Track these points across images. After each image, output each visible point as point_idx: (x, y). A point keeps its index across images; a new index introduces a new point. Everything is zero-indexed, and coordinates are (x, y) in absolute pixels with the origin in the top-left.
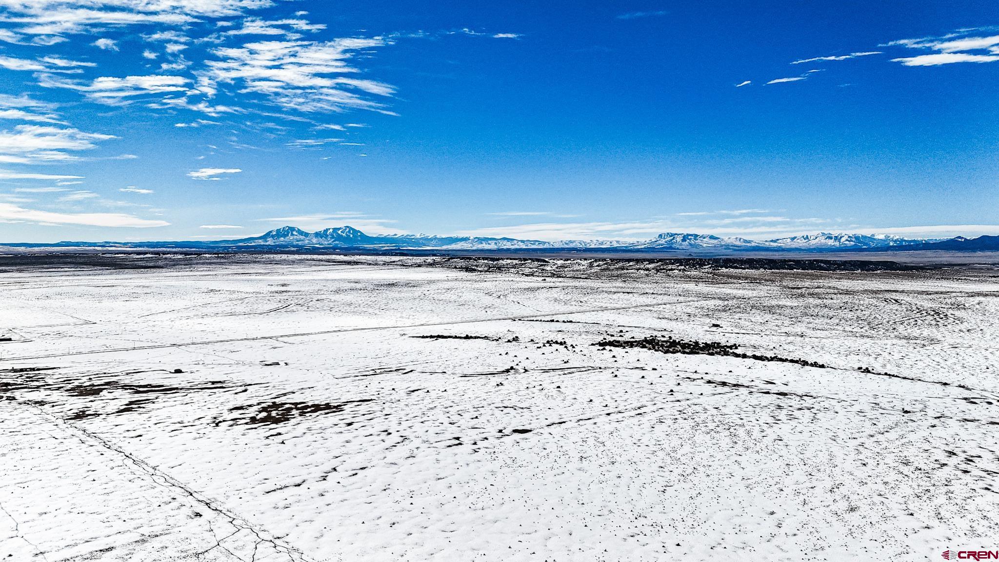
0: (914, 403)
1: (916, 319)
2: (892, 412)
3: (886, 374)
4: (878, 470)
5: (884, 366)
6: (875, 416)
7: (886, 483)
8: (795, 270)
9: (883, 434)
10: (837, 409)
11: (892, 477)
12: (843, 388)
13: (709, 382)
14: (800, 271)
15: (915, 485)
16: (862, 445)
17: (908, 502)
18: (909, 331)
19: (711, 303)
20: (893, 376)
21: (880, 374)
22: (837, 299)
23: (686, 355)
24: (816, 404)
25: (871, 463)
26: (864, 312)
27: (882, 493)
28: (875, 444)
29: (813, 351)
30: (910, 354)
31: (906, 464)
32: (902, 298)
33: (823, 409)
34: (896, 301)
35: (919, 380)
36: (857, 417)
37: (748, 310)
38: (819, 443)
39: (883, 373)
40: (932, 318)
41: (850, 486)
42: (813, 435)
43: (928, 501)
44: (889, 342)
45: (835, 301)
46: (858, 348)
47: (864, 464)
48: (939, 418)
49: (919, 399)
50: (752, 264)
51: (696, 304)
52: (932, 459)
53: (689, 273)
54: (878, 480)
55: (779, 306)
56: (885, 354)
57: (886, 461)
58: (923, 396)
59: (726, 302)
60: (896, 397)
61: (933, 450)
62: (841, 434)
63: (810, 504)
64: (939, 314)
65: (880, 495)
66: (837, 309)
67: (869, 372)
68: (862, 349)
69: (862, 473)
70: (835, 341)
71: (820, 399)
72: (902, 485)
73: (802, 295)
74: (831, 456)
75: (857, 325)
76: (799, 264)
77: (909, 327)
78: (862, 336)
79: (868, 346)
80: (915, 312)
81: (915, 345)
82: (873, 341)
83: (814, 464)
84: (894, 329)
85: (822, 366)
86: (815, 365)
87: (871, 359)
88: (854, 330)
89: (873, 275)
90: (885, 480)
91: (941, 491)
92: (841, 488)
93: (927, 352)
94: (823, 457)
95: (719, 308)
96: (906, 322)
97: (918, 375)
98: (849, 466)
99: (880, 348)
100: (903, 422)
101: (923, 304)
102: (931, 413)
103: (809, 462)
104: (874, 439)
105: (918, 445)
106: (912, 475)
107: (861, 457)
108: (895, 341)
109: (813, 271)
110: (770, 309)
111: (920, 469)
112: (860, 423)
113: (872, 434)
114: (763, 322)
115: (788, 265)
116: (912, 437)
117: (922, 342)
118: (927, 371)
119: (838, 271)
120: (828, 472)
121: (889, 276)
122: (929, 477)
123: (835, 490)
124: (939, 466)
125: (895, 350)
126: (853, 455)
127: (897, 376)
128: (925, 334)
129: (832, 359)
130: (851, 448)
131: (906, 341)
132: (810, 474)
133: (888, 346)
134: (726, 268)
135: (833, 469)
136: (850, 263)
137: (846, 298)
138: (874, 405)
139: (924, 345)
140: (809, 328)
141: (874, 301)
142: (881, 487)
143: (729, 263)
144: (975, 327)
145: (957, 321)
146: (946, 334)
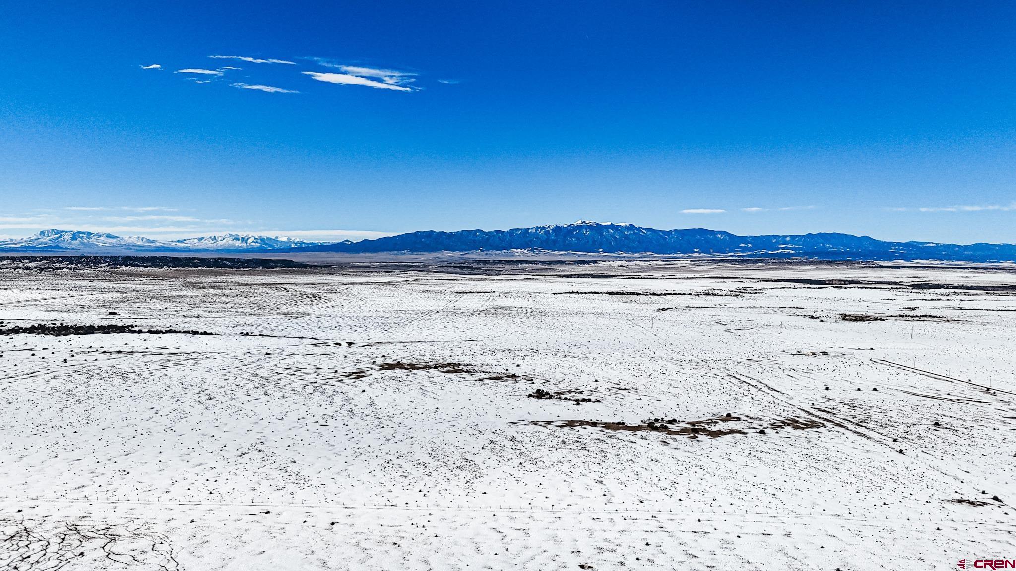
1: (298, 301)
3: (260, 335)
5: (262, 331)
8: (200, 268)
9: (246, 366)
13: (105, 352)
14: (205, 268)
18: (289, 309)
19: (108, 297)
21: (256, 335)
22: (235, 290)
23: (79, 336)
24: (201, 356)
26: (256, 298)
29: (206, 326)
30: (284, 323)
31: (255, 376)
32: (290, 288)
34: (285, 289)
35: (284, 337)
37: (148, 300)
39: (258, 334)
40: (309, 300)
44: (271, 317)
45: (233, 291)
48: (290, 355)
50: (155, 261)
51: (91, 297)
53: (81, 271)
55: (179, 296)
59: (124, 295)
64: (314, 296)
66: (233, 297)
67: (248, 335)
71: (203, 354)
73: (204, 287)
75: (248, 307)
76: (204, 262)
77: (290, 307)
78: (250, 315)
79: (253, 320)
80: (298, 296)
81: (290, 318)
82: (258, 317)
84: (278, 308)
85: (211, 334)
86: (205, 333)
88: (244, 312)
89: (272, 271)
95: (117, 300)
96: (289, 303)
97: (285, 334)
100: (263, 359)
101: (305, 292)
102: (286, 354)
108: (276, 316)
109: (217, 269)
110: (170, 299)
114: (162, 309)
115: (193, 263)
117: (296, 315)
118: (293, 331)
119: (241, 269)
121: (286, 272)
125: (273, 322)
127: (268, 336)
128: (301, 310)
134: (126, 266)
136: (252, 261)
138: (245, 353)
139: (297, 317)
140: (205, 311)
141: (267, 290)
143: (128, 260)
144: (339, 304)
145: (327, 301)
146: (316, 309)
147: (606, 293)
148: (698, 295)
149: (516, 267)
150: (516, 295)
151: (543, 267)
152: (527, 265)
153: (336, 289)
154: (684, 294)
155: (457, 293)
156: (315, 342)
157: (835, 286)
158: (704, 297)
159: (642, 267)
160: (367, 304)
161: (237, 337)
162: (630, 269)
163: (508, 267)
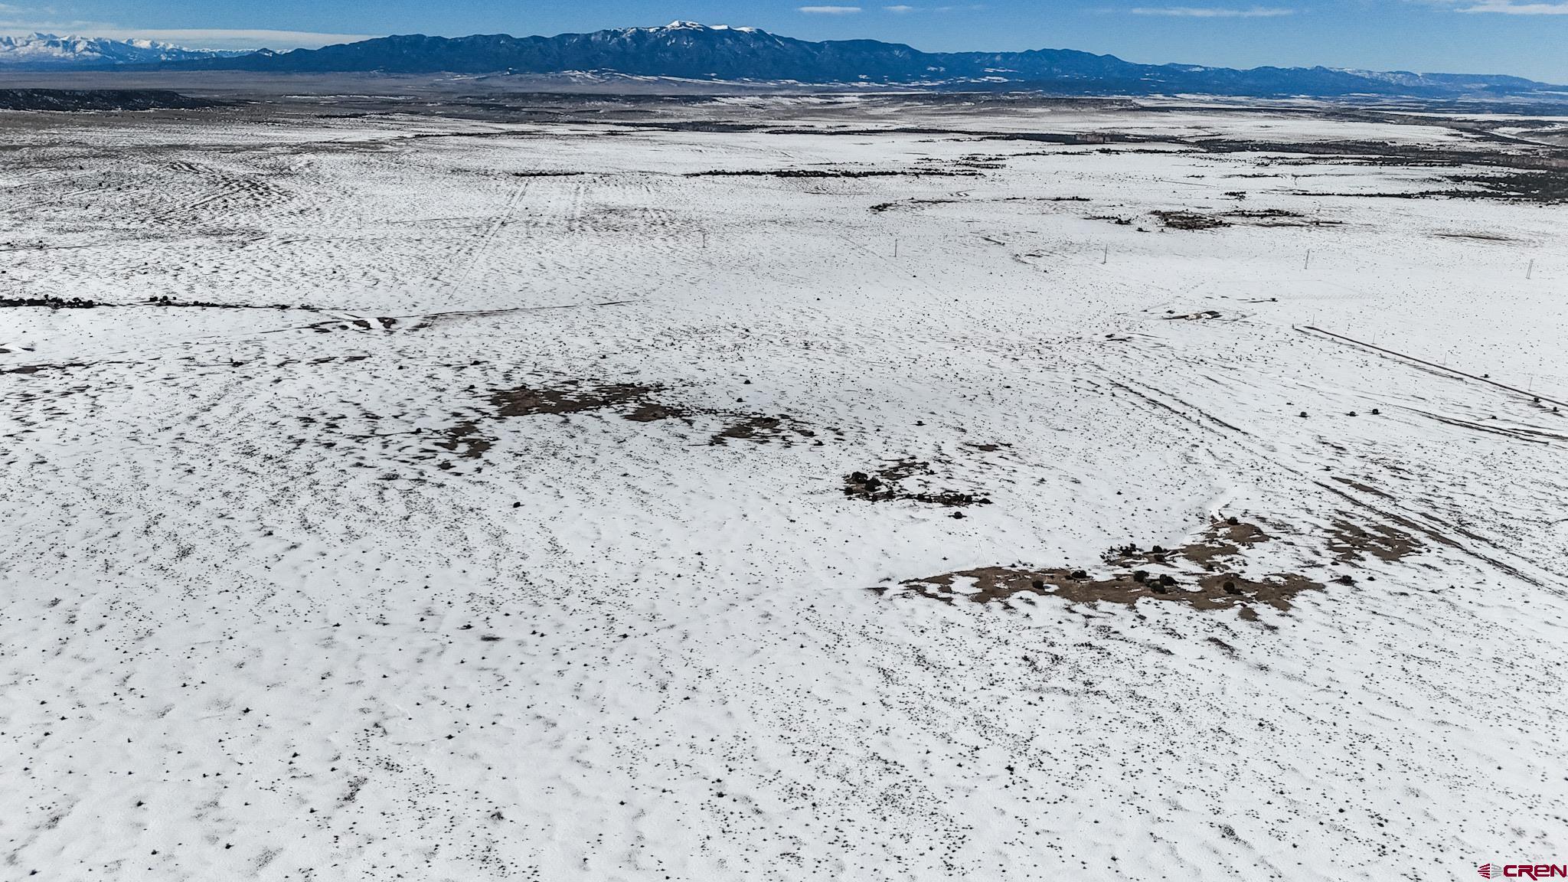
0: (245, 346)
1: (226, 198)
2: (216, 369)
3: (196, 304)
4: (213, 474)
5: (191, 289)
6: (192, 382)
7: (226, 494)
9: (209, 410)
10: (131, 379)
11: (233, 481)
12: (132, 340)
15: (267, 485)
16: (181, 437)
17: (263, 515)
18: (218, 219)
20: (208, 305)
21: (186, 305)
22: (91, 167)
24: (93, 378)
25: (200, 465)
26: (141, 191)
27: (224, 512)
28: (200, 432)
29: (67, 276)
30: (226, 262)
31: (251, 454)
32: (197, 161)
33: (105, 386)
34: (189, 166)
35: (247, 306)
36: (164, 389)
38: (111, 451)
39: (191, 301)
40: (247, 194)
41: (175, 514)
42: (99, 439)
43: (289, 506)
44: (191, 243)
45: (87, 172)
46: (145, 261)
47: (190, 471)
48: (283, 364)
49: (250, 337)
52: (284, 437)
54: (215, 492)
56: (188, 267)
57: (220, 457)
58: (254, 333)
60: (218, 340)
61: (283, 421)
62: (146, 428)
63: (116, 566)
65: (222, 516)
66: (94, 188)
67: (169, 304)
68: (151, 260)
69: (188, 488)
70: (102, 250)
71: (95, 368)
72: (251, 491)
73: (24, 164)
74: (137, 471)
75: (133, 216)
76: (6, 98)
77: (216, 213)
78: (147, 237)
79: (158, 253)
80: (221, 185)
81: (230, 245)
82: (165, 245)
83: (111, 493)
84: (195, 218)
85: (90, 304)
86: (78, 303)
87: (169, 278)
88: (131, 227)
89: (144, 117)
90: (226, 489)
91: (302, 485)
92: (162, 522)
93: (250, 254)
94: (122, 475)
96: (211, 204)
97: (244, 298)
98: (167, 480)
99: (179, 256)
100: (234, 382)
101: (230, 169)
102: (272, 359)
103: (102, 491)
104: (198, 422)
105: (262, 417)
106: (261, 471)
107: (184, 459)
108: (199, 241)
111: (271, 458)
112: (171, 398)
113: (192, 414)
116: (251, 406)
117: (241, 238)
118: (255, 287)
119: (82, 111)
120: (135, 500)
121: (170, 119)
122: (284, 467)
123: (153, 528)
124: (295, 445)
125: (202, 256)
126: (170, 459)
127: (213, 305)
128: (242, 223)
129: (104, 288)
130: (166, 448)
131: (215, 239)
132: (107, 513)
133: (191, 251)
135: (143, 493)
136: (100, 95)
137: (107, 166)
138: (186, 362)
139: (244, 244)
140: (51, 230)
141: (153, 169)
142: (222, 503)
144: (309, 205)
145: (284, 198)
146: (272, 220)
147: (772, 173)
148: (917, 175)
149: (580, 106)
150: (621, 180)
151: (628, 106)
152: (599, 104)
153: (287, 164)
154: (894, 173)
155: (517, 174)
156: (314, 318)
157: (1100, 147)
158: (927, 177)
159: (788, 110)
160: (364, 205)
161: (148, 310)
162: (771, 114)
163: (567, 106)
